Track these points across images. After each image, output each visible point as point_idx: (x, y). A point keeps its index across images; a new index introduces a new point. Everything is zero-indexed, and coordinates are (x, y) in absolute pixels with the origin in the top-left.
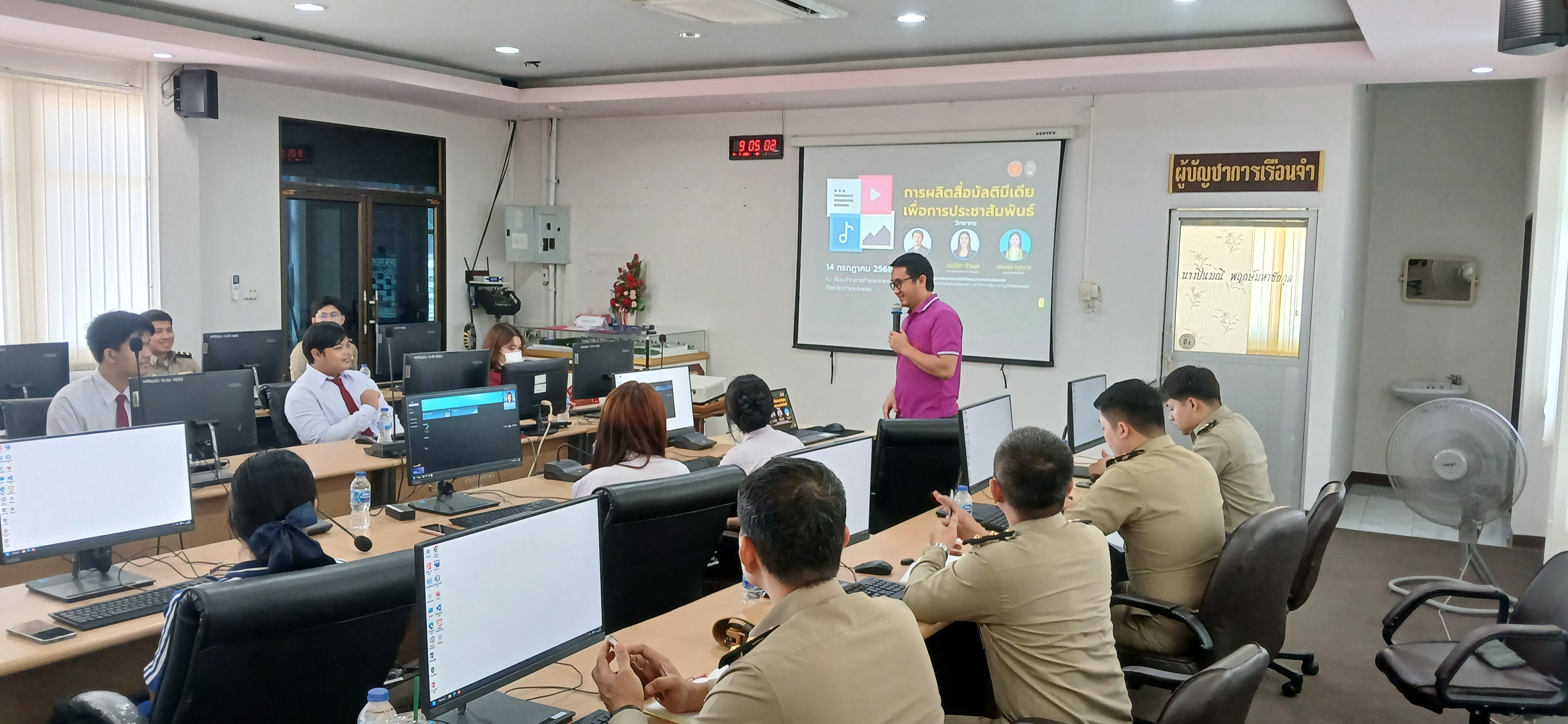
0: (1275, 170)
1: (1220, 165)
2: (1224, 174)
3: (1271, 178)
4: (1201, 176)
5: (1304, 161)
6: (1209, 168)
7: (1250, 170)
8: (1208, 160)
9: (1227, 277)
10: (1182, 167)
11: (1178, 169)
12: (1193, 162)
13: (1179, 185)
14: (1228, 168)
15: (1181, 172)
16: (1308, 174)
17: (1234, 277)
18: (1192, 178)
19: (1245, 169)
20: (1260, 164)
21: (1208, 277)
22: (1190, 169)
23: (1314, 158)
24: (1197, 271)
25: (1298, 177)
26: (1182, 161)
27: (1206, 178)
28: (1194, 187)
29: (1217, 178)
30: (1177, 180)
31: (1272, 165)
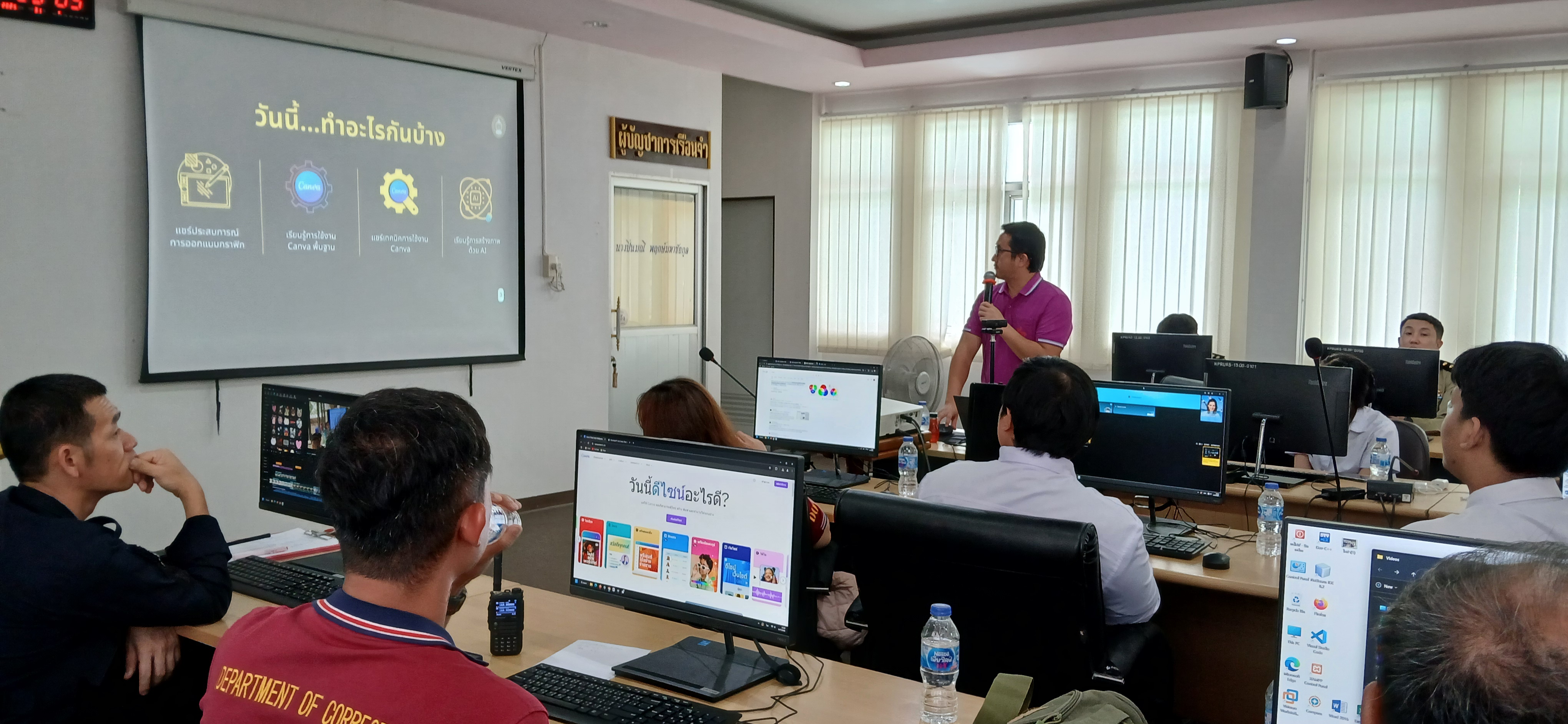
0: (686, 145)
1: (649, 134)
2: (653, 144)
3: (683, 153)
4: (637, 145)
5: (702, 139)
6: (642, 136)
7: (670, 145)
8: (644, 128)
9: (647, 248)
10: (623, 131)
11: (620, 134)
12: (633, 129)
13: (622, 151)
14: (654, 138)
15: (622, 137)
16: (704, 151)
17: (652, 249)
18: (631, 145)
19: (666, 141)
20: (676, 137)
21: (635, 250)
22: (628, 134)
23: (707, 135)
24: (627, 244)
25: (698, 154)
26: (623, 125)
27: (641, 146)
28: (634, 155)
29: (648, 147)
30: (621, 145)
31: (683, 140)
